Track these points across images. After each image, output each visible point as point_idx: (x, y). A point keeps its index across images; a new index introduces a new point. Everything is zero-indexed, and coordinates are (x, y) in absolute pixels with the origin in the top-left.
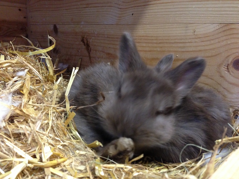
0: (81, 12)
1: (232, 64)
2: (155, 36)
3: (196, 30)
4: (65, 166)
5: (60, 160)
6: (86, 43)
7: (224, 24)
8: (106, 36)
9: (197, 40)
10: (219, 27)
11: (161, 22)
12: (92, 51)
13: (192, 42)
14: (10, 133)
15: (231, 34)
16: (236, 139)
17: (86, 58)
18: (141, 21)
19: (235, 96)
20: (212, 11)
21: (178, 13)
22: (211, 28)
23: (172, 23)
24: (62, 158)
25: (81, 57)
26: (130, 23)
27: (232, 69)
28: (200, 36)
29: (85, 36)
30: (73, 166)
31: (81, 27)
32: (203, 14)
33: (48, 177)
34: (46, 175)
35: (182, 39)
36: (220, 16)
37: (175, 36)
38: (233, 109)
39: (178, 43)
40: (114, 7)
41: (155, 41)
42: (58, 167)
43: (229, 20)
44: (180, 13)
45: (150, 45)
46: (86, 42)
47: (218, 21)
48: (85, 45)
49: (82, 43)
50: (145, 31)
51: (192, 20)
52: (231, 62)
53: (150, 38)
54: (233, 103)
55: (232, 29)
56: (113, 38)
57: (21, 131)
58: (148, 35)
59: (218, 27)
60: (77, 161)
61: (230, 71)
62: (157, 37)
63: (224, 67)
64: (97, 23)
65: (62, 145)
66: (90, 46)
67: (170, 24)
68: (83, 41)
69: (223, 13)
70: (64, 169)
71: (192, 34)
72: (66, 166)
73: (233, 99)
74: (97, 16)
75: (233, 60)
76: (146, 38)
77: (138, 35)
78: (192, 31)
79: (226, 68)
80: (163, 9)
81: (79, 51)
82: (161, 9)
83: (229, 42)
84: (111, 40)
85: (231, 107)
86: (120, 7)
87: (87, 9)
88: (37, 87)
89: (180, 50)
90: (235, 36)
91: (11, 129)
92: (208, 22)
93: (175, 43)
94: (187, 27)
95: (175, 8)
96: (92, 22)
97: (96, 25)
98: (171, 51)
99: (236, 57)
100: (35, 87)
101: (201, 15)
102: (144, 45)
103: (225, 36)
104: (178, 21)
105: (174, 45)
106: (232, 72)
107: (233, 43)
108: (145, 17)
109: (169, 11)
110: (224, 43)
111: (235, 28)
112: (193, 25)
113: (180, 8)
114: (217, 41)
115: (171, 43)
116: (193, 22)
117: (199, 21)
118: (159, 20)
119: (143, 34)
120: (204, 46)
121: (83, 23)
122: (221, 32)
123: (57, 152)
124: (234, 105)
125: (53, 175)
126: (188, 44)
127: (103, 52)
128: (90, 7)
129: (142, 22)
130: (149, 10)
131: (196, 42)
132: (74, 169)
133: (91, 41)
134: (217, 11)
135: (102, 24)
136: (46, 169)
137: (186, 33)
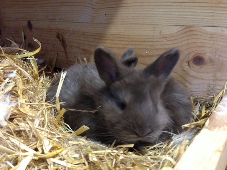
0: (55, 10)
1: (192, 60)
2: (126, 35)
3: (162, 31)
4: (62, 155)
5: (58, 151)
6: (61, 40)
7: (186, 27)
8: (81, 33)
9: (163, 40)
10: (182, 29)
11: (132, 23)
12: (67, 47)
13: (159, 41)
14: (11, 131)
15: (191, 35)
16: (198, 123)
17: (62, 53)
18: (113, 20)
19: (195, 86)
20: (175, 15)
21: (146, 15)
22: (175, 30)
23: (142, 24)
24: (59, 149)
25: (57, 52)
26: (103, 23)
27: (192, 64)
28: (166, 36)
29: (61, 33)
30: (69, 155)
31: (57, 24)
32: (168, 17)
33: (50, 166)
34: (48, 165)
35: (150, 38)
36: (182, 19)
37: (145, 35)
38: (193, 97)
39: (147, 41)
40: (87, 6)
41: (127, 40)
42: (57, 157)
43: (190, 23)
44: (148, 15)
45: (123, 43)
46: (61, 38)
47: (180, 24)
48: (60, 41)
49: (57, 39)
50: (118, 30)
51: (159, 22)
52: (192, 59)
53: (123, 37)
54: (193, 92)
55: (192, 30)
56: (88, 35)
57: (22, 129)
58: (120, 34)
59: (180, 29)
60: (71, 150)
61: (190, 65)
62: (129, 35)
63: (186, 63)
64: (72, 21)
65: (57, 138)
66: (65, 42)
67: (140, 25)
68: (58, 37)
69: (185, 16)
70: (62, 158)
71: (159, 34)
72: (64, 156)
73: (193, 89)
74: (72, 14)
75: (193, 57)
76: (118, 36)
77: (111, 33)
78: (159, 32)
79: (187, 63)
80: (133, 11)
81: (55, 47)
82: (132, 11)
83: (190, 42)
84: (86, 38)
85: (192, 95)
86: (94, 7)
87: (62, 7)
88: (27, 87)
89: (149, 47)
90: (194, 37)
91: (13, 127)
92: (172, 24)
93: (144, 41)
94: (154, 28)
95: (144, 11)
96: (66, 20)
97: (71, 23)
98: (141, 48)
99: (195, 55)
100: (26, 87)
101: (166, 18)
102: (117, 42)
103: (186, 36)
104: (146, 22)
105: (143, 43)
106: (192, 66)
107: (193, 43)
108: (118, 17)
109: (138, 14)
110: (186, 42)
111: (194, 30)
112: (159, 26)
113: (149, 11)
114: (180, 40)
115: (141, 41)
116: (160, 24)
117: (164, 23)
118: (131, 21)
119: (116, 32)
120: (169, 44)
121: (57, 20)
122: (183, 33)
123: (55, 145)
124: (194, 94)
125: (54, 164)
126: (155, 43)
127: (79, 48)
128: (64, 6)
129: (115, 22)
130: (121, 11)
131: (162, 41)
132: (71, 157)
133: (66, 37)
134: (179, 15)
135: (77, 22)
136: (48, 160)
137: (153, 33)
